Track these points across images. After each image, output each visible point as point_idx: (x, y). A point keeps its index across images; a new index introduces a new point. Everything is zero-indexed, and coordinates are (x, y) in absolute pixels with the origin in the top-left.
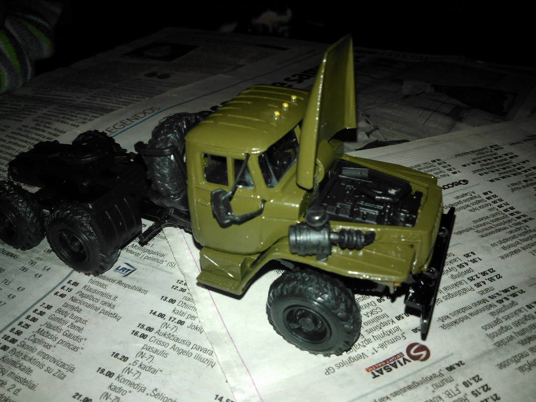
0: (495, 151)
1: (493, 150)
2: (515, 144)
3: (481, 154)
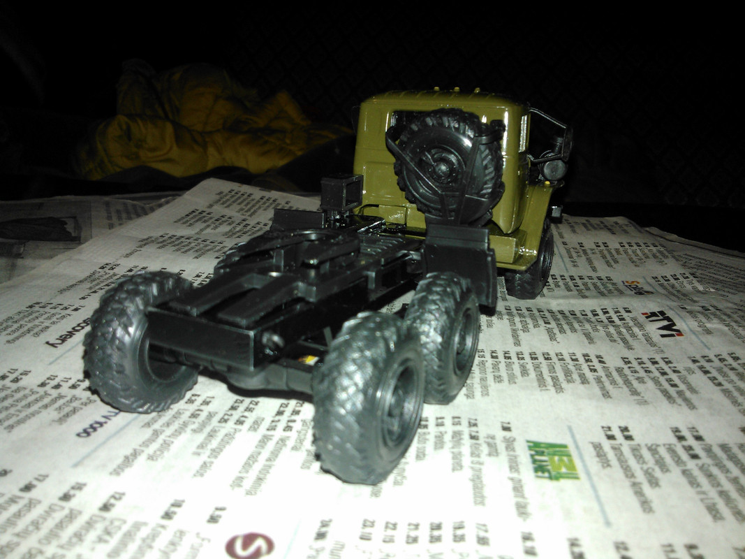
0: (111, 272)
1: (108, 271)
2: (131, 254)
3: (94, 281)
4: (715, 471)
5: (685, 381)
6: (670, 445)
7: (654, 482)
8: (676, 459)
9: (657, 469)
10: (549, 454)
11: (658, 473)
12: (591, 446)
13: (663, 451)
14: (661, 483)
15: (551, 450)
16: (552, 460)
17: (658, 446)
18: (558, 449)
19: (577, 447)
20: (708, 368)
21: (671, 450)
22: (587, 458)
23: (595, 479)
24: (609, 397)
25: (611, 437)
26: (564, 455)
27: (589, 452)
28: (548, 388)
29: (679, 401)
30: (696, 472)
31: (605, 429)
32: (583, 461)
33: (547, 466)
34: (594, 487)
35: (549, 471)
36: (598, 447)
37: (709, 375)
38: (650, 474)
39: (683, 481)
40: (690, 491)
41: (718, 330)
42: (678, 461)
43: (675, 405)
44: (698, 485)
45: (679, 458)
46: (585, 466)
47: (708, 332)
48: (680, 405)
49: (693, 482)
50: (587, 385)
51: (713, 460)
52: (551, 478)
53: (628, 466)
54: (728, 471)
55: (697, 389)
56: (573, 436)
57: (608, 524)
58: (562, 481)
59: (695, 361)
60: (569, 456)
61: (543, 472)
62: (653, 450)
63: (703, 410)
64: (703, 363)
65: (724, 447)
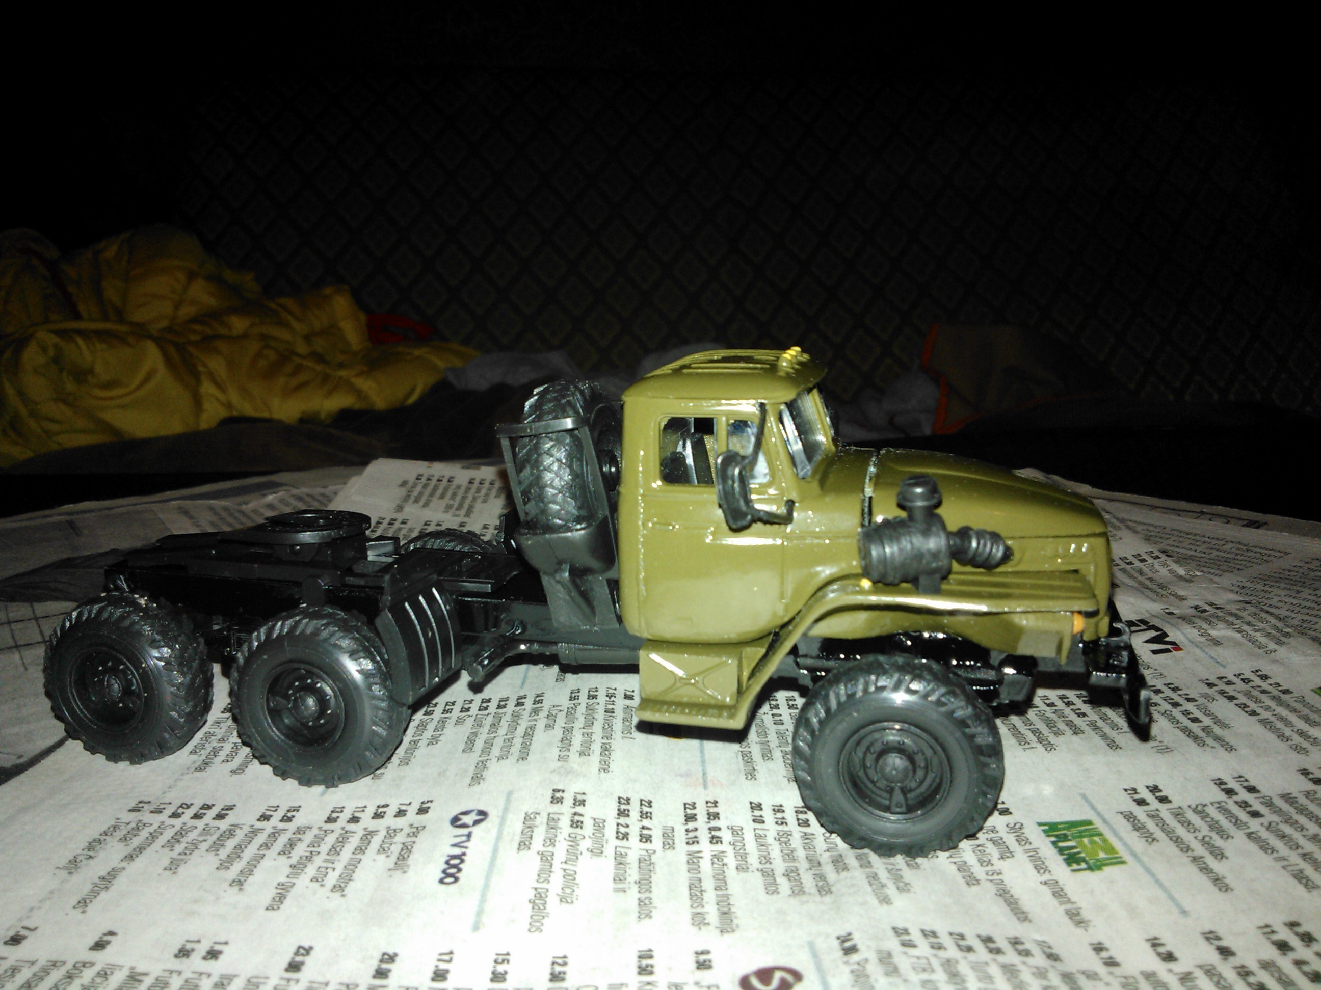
4: (1287, 829)
5: (1208, 713)
6: (1219, 803)
7: (1219, 855)
8: (1234, 821)
9: (1213, 834)
10: (1074, 838)
11: (1218, 842)
12: (1120, 817)
13: (1212, 811)
14: (1227, 853)
15: (1074, 830)
16: (1081, 844)
17: (1205, 805)
18: (1082, 828)
19: (1105, 821)
20: (1232, 693)
21: (1222, 809)
22: (1123, 834)
23: (1145, 859)
24: (1117, 747)
25: (1141, 802)
26: (1094, 835)
27: (1124, 827)
28: (1033, 745)
29: (1210, 741)
30: (1264, 834)
31: (1129, 792)
32: (1121, 839)
33: (1079, 853)
34: (1148, 870)
35: (1084, 860)
36: (1129, 817)
37: (1235, 702)
38: (1208, 844)
39: (1253, 847)
40: (1266, 860)
41: (1229, 639)
42: (1237, 823)
43: (1206, 748)
44: (1273, 850)
45: (1237, 819)
46: (1125, 844)
47: (1216, 642)
48: (1213, 747)
49: (1266, 848)
50: (1081, 736)
51: (1280, 816)
52: (1090, 868)
53: (1178, 838)
54: (1302, 828)
55: (1227, 722)
56: (1093, 808)
57: (1184, 912)
58: (1107, 869)
59: (1211, 685)
60: (1100, 834)
61: (1078, 862)
62: (1200, 811)
63: (1244, 751)
64: (1222, 686)
65: (1286, 797)
